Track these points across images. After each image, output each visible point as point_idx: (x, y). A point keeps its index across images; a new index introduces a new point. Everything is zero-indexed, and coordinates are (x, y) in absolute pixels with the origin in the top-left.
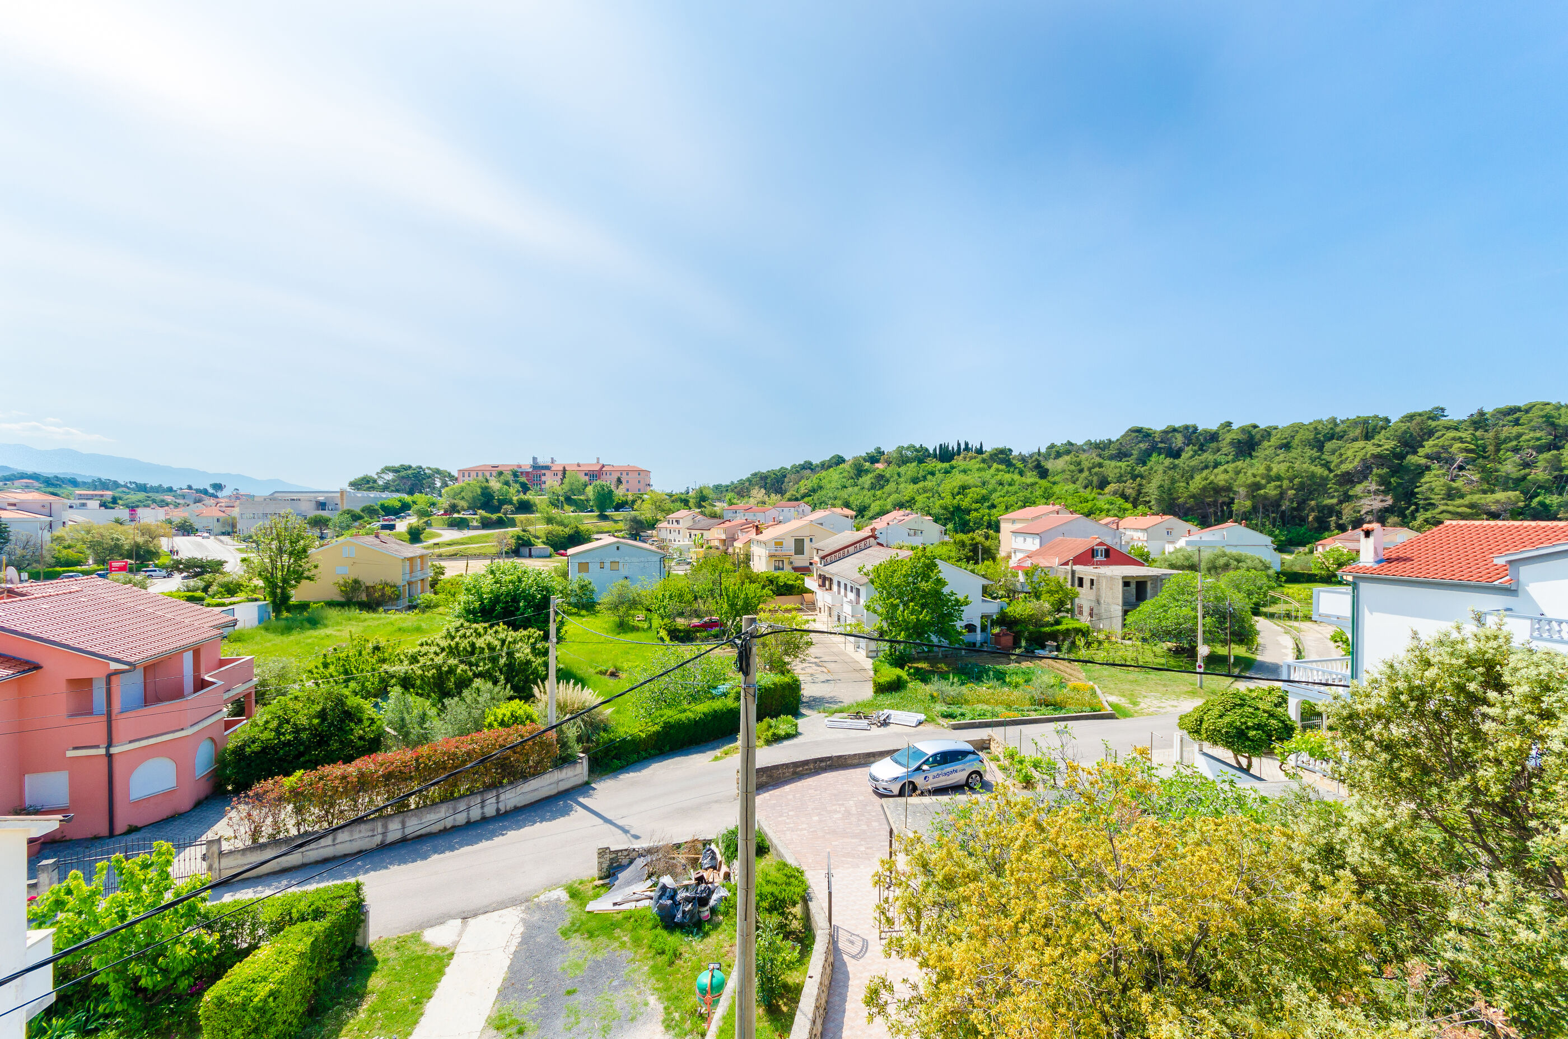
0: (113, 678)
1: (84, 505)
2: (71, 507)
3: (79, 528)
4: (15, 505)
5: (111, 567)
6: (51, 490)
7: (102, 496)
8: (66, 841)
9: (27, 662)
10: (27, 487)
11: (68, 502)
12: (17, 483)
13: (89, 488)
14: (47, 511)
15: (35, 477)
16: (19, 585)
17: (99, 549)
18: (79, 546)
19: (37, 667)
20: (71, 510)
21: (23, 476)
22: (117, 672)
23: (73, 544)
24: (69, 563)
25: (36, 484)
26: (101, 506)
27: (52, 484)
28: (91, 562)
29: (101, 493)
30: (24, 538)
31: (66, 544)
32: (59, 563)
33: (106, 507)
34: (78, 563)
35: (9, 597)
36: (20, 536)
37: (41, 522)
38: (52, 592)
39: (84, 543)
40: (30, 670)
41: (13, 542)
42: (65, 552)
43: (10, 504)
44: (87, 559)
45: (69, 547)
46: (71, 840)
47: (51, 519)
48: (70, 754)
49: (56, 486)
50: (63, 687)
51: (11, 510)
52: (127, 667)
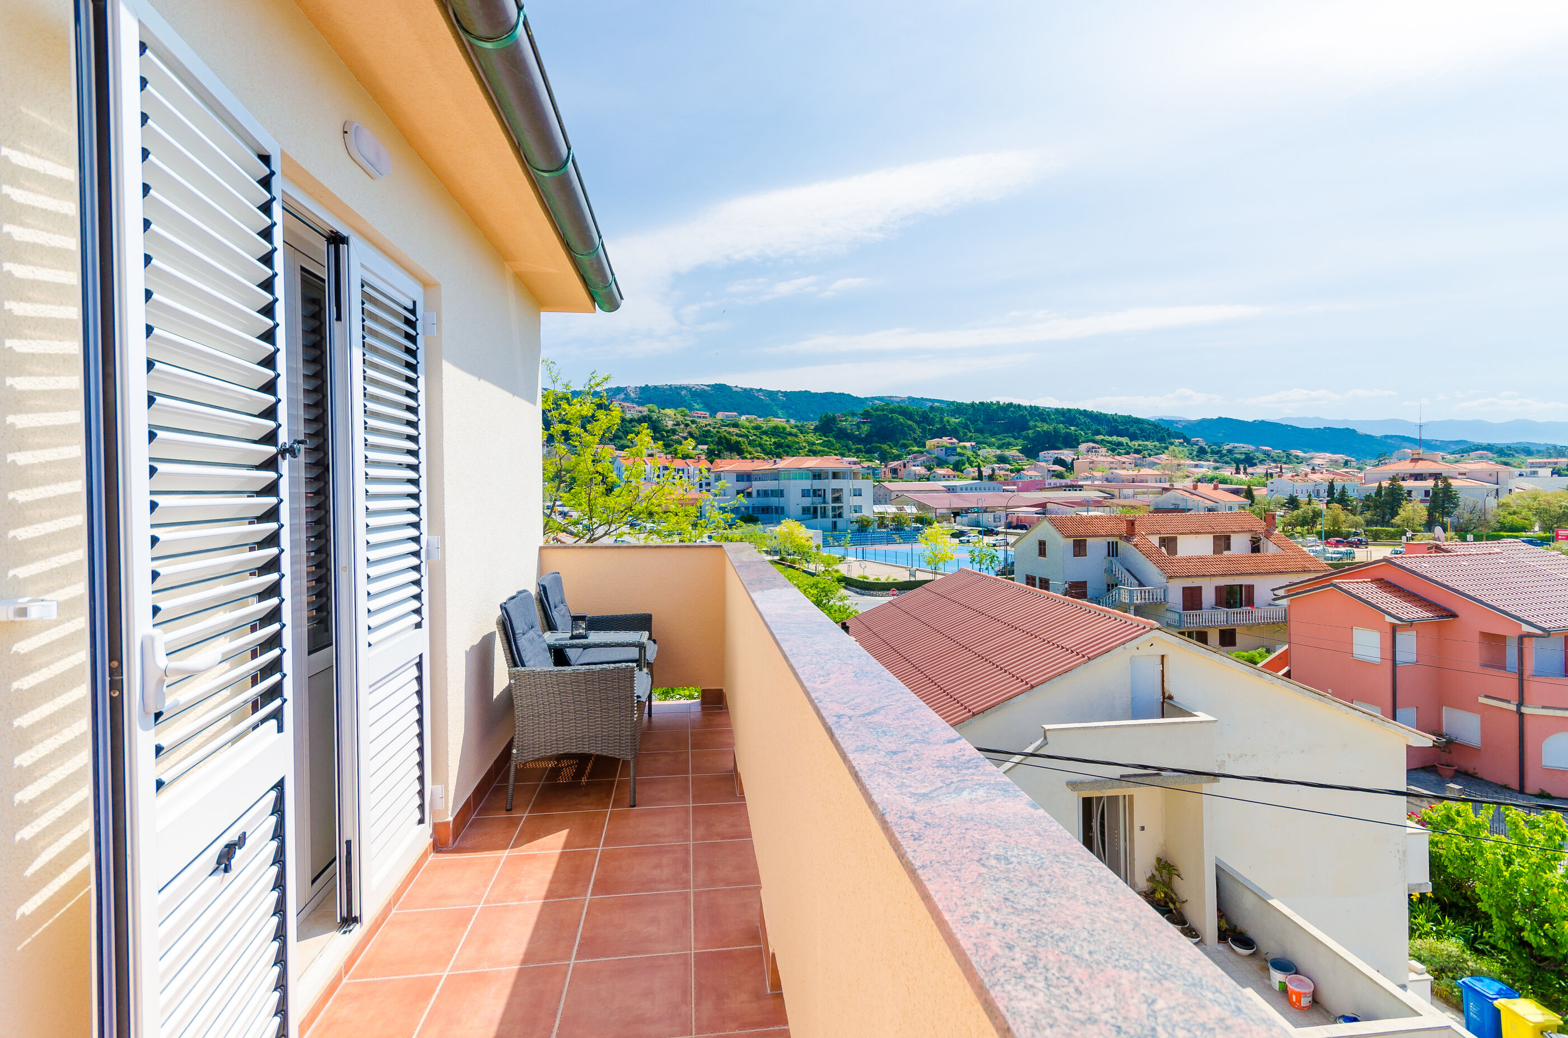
0: (1526, 640)
1: (1535, 473)
2: (1521, 475)
3: (1525, 495)
4: (1465, 474)
5: (1557, 535)
6: (1503, 459)
7: (1556, 463)
8: (1478, 778)
9: (1445, 609)
10: (1481, 457)
11: (1517, 471)
12: (1473, 454)
13: (1542, 457)
14: (1494, 479)
15: (1489, 448)
16: (1445, 543)
17: (1546, 517)
18: (1525, 512)
19: (1454, 615)
20: (1521, 478)
21: (1478, 448)
22: (1530, 635)
23: (1518, 510)
24: (1514, 529)
25: (1490, 455)
26: (1553, 473)
27: (1504, 453)
28: (1537, 529)
29: (1555, 460)
30: (1471, 504)
31: (1511, 510)
32: (1503, 528)
33: (1560, 475)
34: (1523, 529)
35: (1436, 552)
36: (1468, 502)
37: (1487, 490)
38: (1474, 551)
39: (1530, 510)
40: (1447, 616)
41: (1462, 506)
42: (1510, 518)
43: (1460, 474)
44: (1532, 526)
45: (1514, 513)
46: (1482, 779)
47: (1497, 486)
48: (1482, 700)
49: (1509, 455)
50: (1477, 638)
51: (1461, 479)
52: (1540, 632)
